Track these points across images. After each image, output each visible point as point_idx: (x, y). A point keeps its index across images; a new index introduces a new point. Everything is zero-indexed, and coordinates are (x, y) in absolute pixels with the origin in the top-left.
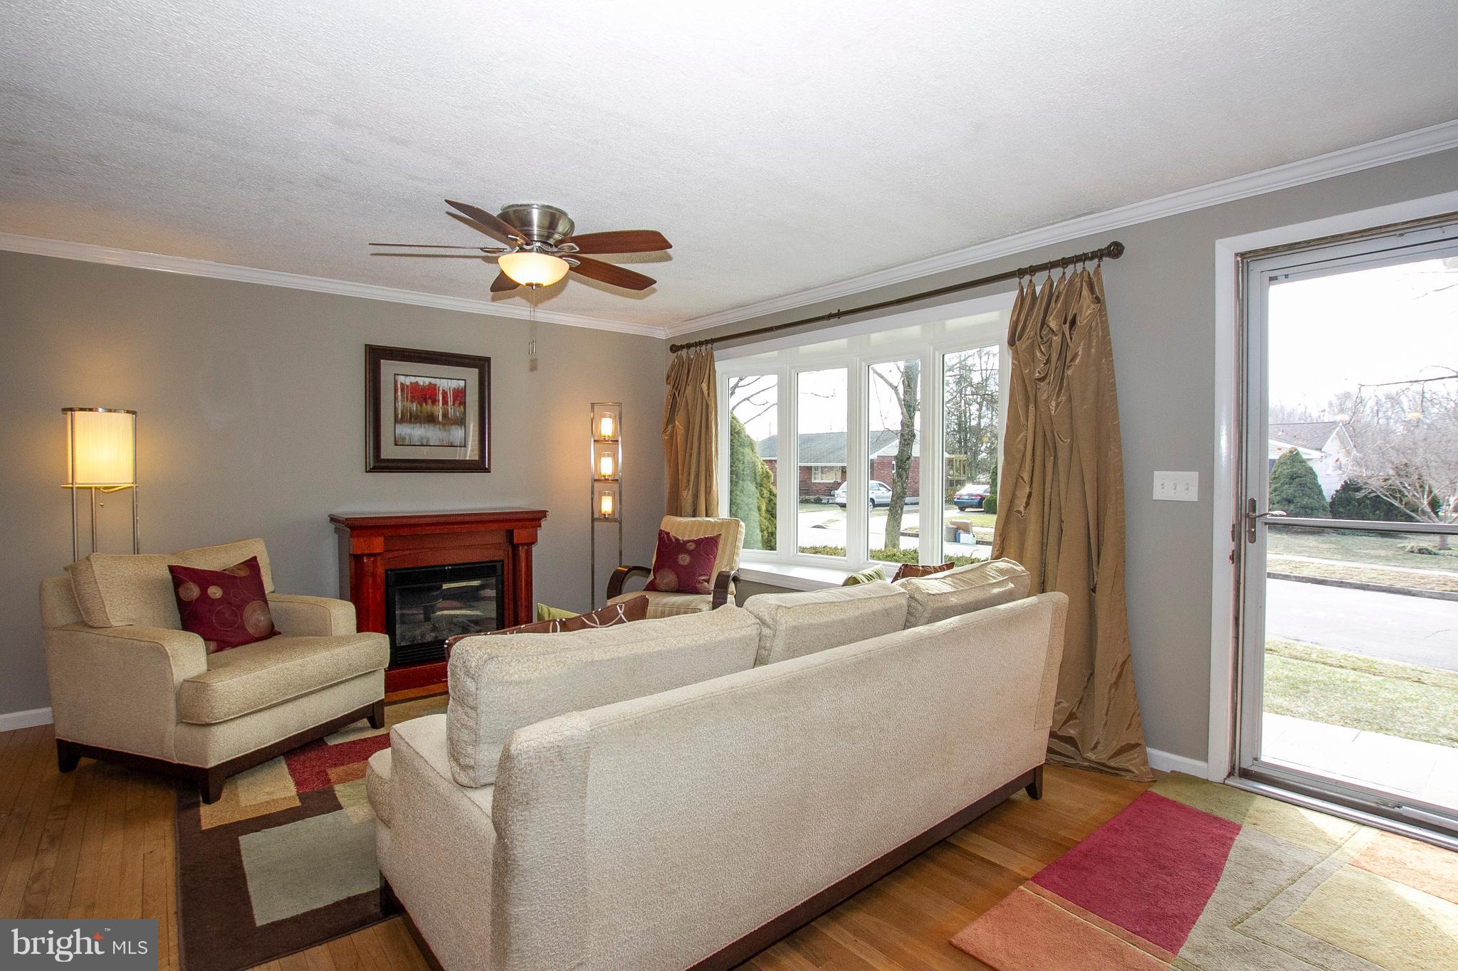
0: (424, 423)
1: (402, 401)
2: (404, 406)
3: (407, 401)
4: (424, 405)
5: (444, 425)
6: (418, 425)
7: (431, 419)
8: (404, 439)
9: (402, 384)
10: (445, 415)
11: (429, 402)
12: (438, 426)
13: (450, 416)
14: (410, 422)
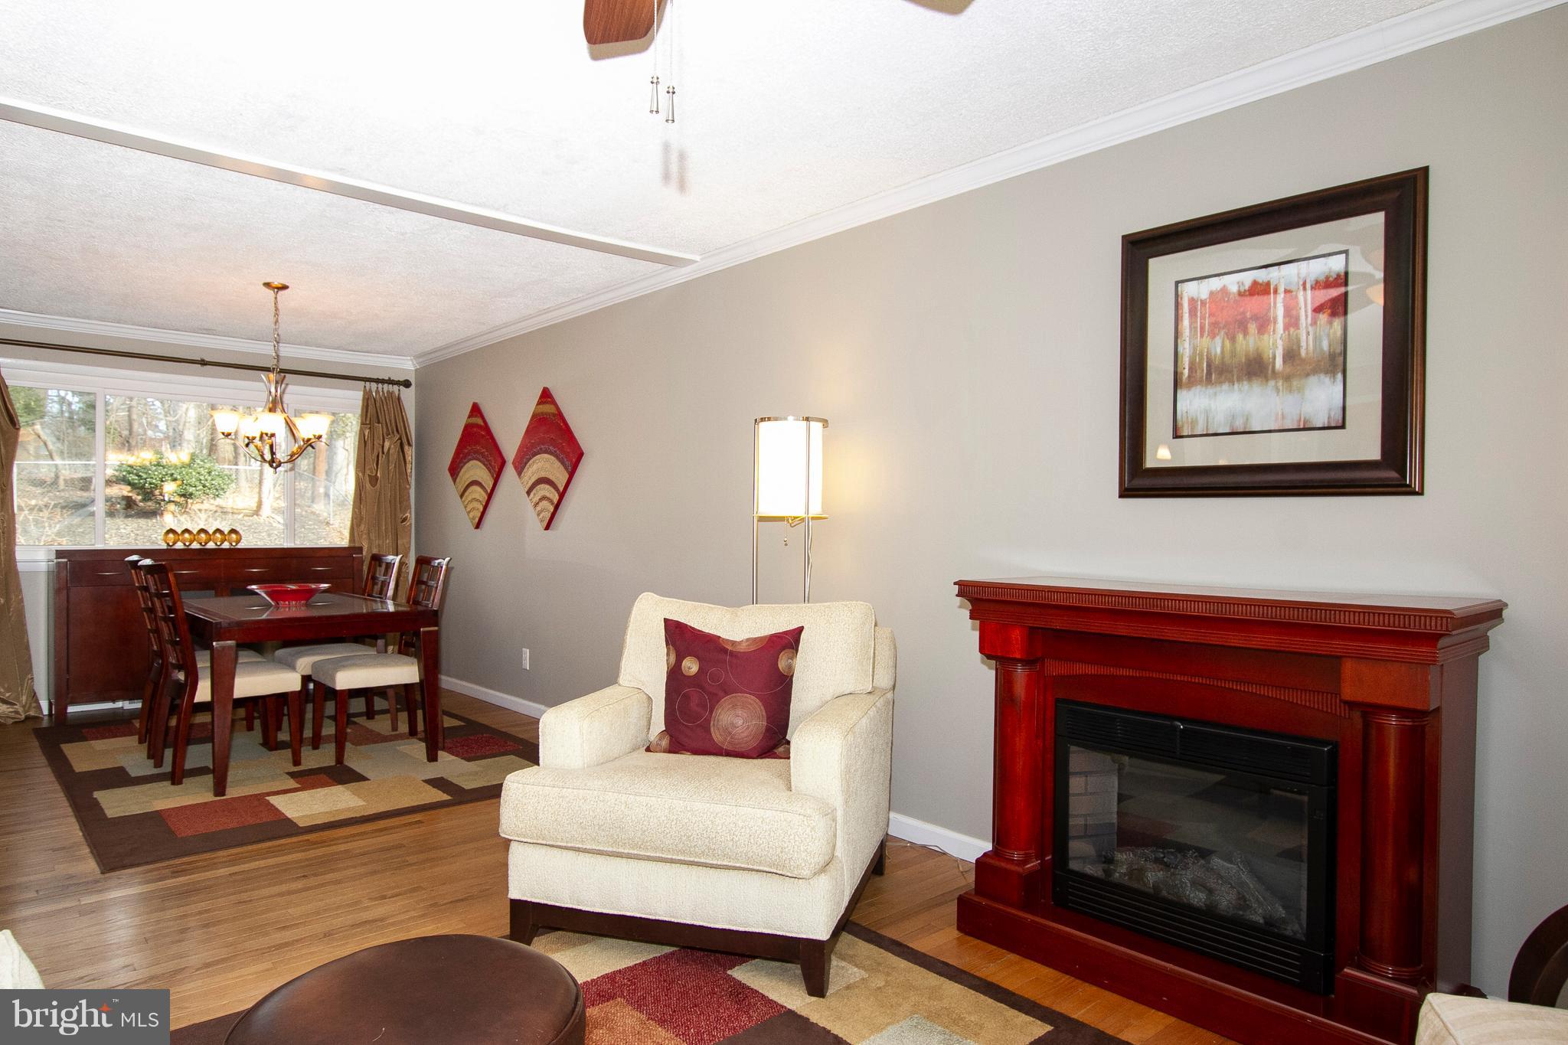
0: (1239, 379)
1: (1193, 336)
2: (1195, 349)
3: (1202, 336)
4: (1240, 337)
5: (1288, 378)
6: (1225, 387)
7: (1255, 369)
8: (1194, 423)
9: (1192, 301)
10: (1291, 355)
11: (1252, 328)
12: (1272, 383)
13: (1303, 353)
14: (1209, 381)
